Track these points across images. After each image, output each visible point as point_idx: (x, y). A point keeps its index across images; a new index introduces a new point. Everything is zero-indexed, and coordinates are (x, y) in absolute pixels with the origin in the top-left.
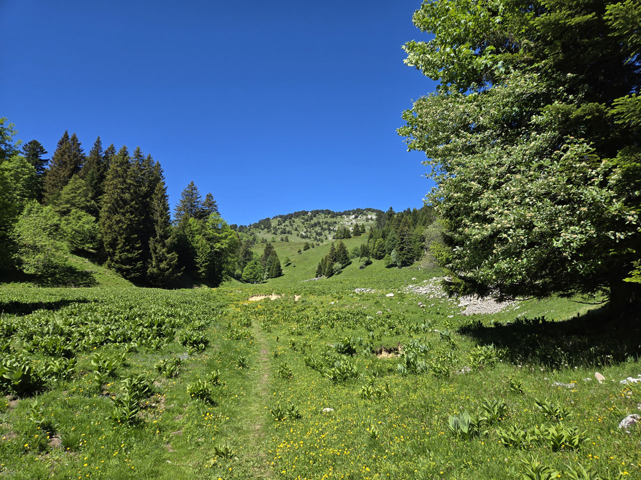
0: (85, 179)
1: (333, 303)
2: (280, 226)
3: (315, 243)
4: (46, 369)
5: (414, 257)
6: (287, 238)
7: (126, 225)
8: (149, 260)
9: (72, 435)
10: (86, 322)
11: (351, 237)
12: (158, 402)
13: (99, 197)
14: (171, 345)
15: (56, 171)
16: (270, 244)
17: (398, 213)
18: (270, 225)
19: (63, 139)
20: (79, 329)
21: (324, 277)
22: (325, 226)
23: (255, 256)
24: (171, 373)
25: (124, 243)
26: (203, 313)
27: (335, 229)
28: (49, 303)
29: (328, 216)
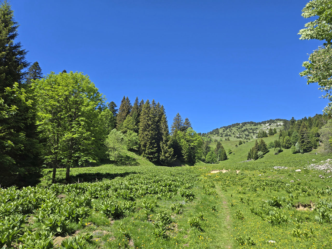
0: (132, 116)
1: (260, 175)
2: (224, 132)
3: (245, 140)
4: (124, 206)
5: (312, 146)
6: (228, 138)
7: (150, 136)
8: (161, 153)
9: (138, 241)
10: (137, 183)
11: (268, 136)
12: (174, 227)
13: (138, 124)
14: (176, 196)
15: (121, 114)
16: (219, 142)
17: (298, 121)
18: (219, 132)
19: (123, 100)
20: (135, 187)
21: (253, 160)
22: (251, 131)
23: (212, 149)
24: (179, 212)
25: (150, 145)
26: (189, 180)
27: (257, 132)
28: (121, 174)
29: (252, 125)
